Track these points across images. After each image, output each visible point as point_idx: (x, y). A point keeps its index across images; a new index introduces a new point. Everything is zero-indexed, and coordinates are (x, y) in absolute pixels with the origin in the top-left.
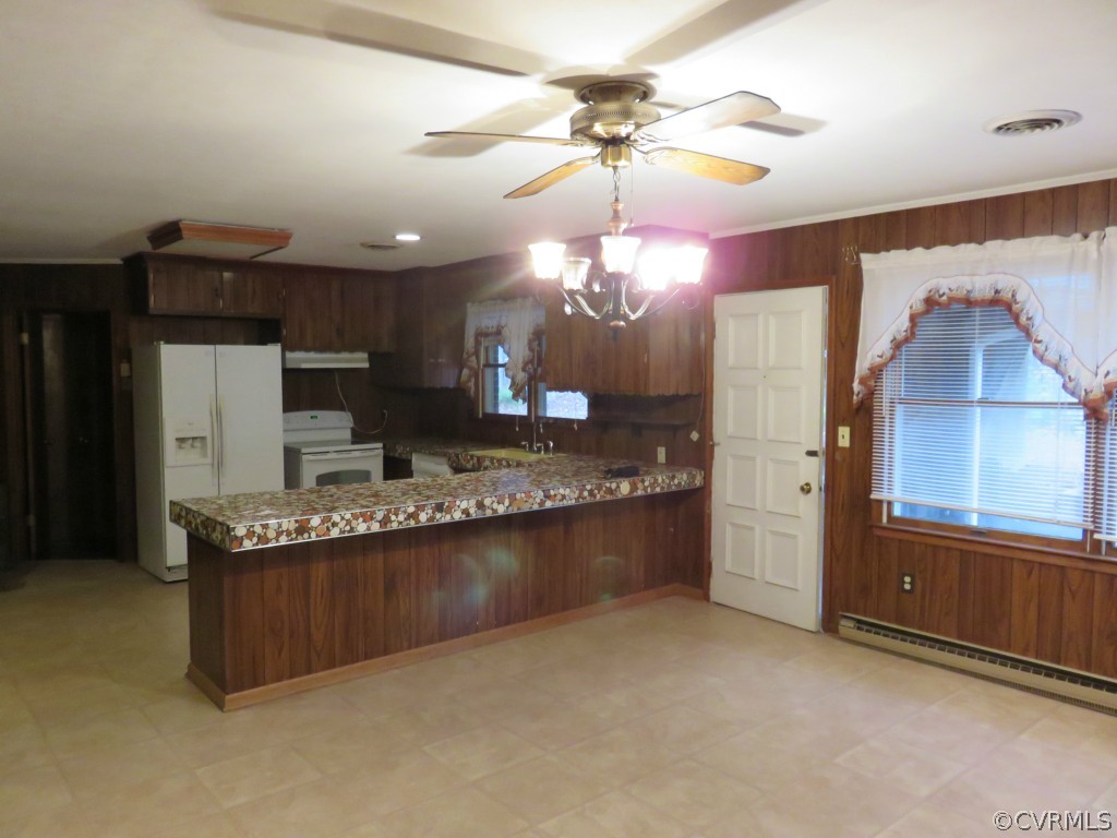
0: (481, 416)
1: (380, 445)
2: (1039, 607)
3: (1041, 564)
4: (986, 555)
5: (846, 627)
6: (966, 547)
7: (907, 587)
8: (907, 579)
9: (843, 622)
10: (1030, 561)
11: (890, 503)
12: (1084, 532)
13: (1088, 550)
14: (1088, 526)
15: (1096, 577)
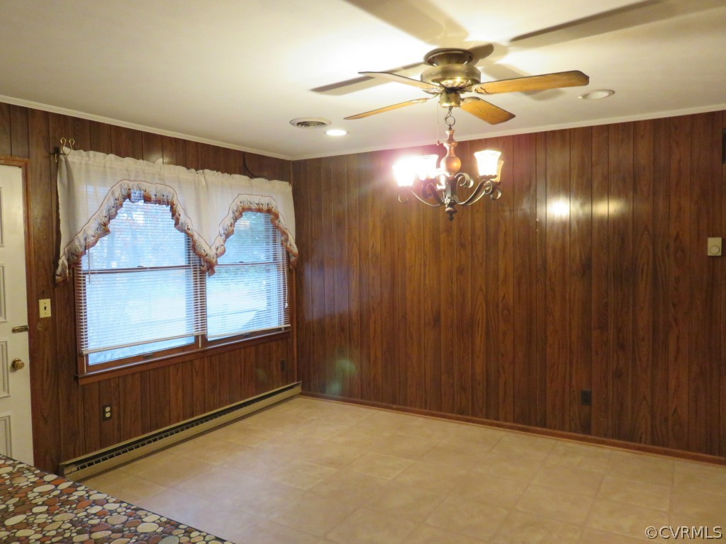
2: (183, 390)
4: (154, 370)
5: (71, 473)
6: (143, 368)
7: (108, 415)
8: (108, 409)
11: (87, 356)
12: (197, 337)
13: (200, 346)
14: (200, 333)
15: (206, 359)
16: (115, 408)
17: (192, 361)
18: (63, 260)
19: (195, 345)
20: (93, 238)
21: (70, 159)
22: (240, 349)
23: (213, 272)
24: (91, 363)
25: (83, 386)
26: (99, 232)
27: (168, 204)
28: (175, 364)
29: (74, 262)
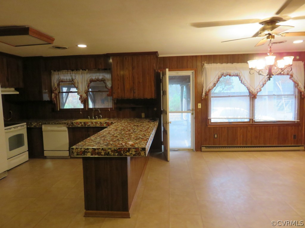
0: (59, 110)
1: (25, 123)
2: (243, 135)
3: (243, 127)
4: (232, 127)
5: (203, 149)
6: (228, 126)
7: (216, 137)
8: (216, 135)
9: (202, 148)
10: (241, 127)
11: (211, 119)
12: (250, 119)
13: (251, 123)
14: (251, 118)
15: (253, 127)
16: (218, 136)
17: (247, 127)
18: (204, 94)
19: (249, 122)
20: (211, 88)
21: (206, 67)
22: (270, 126)
23: (256, 98)
24: (212, 121)
25: (209, 127)
26: (214, 86)
27: (237, 76)
28: (240, 127)
29: (207, 94)
